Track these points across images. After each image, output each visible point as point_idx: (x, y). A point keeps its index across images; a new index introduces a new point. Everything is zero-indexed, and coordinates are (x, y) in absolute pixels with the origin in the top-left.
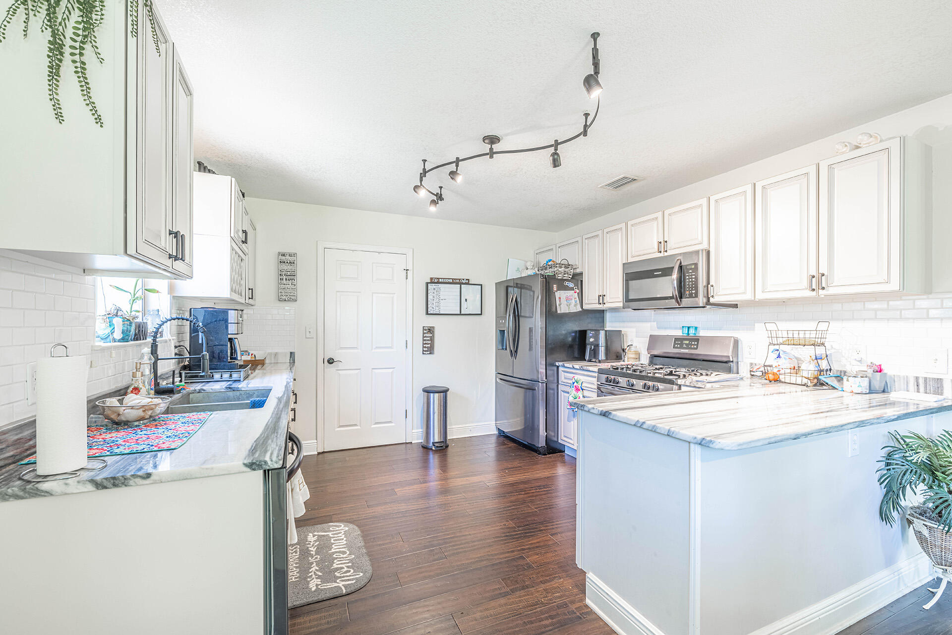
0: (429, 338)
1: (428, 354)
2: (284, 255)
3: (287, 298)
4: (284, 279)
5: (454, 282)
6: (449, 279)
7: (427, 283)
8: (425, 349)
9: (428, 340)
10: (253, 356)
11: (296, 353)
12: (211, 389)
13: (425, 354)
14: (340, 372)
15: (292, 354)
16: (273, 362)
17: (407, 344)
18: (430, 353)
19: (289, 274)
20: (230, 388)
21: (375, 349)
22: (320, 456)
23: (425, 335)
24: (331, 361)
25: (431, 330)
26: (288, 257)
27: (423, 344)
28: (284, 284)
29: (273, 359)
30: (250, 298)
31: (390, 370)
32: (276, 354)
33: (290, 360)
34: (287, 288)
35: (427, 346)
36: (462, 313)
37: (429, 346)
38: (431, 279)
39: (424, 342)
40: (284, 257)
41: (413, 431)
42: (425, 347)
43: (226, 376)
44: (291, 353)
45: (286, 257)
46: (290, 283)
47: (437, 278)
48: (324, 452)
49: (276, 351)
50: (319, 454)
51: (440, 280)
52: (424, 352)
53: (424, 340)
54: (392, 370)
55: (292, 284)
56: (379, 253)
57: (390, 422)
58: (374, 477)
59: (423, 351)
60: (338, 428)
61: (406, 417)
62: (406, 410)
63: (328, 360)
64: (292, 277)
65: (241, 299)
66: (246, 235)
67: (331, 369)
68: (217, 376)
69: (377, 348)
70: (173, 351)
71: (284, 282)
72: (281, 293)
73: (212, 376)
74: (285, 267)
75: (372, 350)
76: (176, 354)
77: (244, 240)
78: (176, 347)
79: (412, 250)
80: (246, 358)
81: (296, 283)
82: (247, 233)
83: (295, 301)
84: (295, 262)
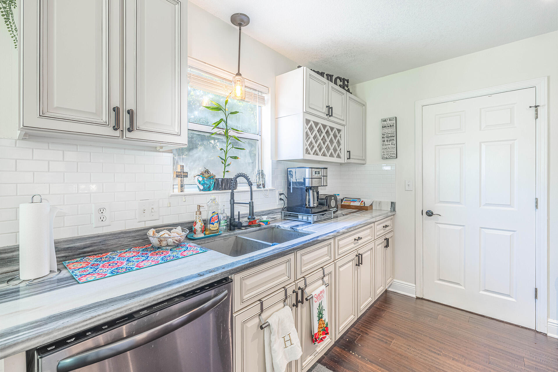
2: (385, 121)
3: (388, 156)
4: (386, 141)
10: (363, 203)
12: (283, 227)
14: (438, 225)
15: (393, 204)
16: (378, 209)
17: (537, 202)
19: (389, 136)
20: (292, 228)
21: (484, 206)
22: (419, 301)
24: (430, 214)
26: (388, 122)
28: (386, 145)
29: (378, 207)
30: (348, 159)
32: (380, 203)
33: (391, 209)
34: (388, 148)
40: (385, 122)
41: (550, 320)
43: (305, 218)
44: (392, 202)
45: (387, 122)
46: (390, 144)
48: (422, 299)
49: (380, 200)
50: (418, 298)
54: (511, 233)
55: (392, 144)
56: (490, 95)
57: (509, 296)
58: (453, 359)
60: (438, 280)
61: (536, 297)
62: (536, 289)
63: (427, 213)
64: (392, 138)
65: (335, 160)
66: (330, 110)
67: (430, 221)
68: (300, 217)
69: (487, 204)
70: (277, 197)
71: (386, 143)
72: (383, 152)
73: (298, 217)
74: (386, 130)
75: (480, 206)
76: (281, 199)
77: (330, 114)
78: (280, 194)
79: (546, 79)
80: (357, 204)
81: (395, 143)
82: (332, 108)
83: (397, 158)
84: (395, 125)
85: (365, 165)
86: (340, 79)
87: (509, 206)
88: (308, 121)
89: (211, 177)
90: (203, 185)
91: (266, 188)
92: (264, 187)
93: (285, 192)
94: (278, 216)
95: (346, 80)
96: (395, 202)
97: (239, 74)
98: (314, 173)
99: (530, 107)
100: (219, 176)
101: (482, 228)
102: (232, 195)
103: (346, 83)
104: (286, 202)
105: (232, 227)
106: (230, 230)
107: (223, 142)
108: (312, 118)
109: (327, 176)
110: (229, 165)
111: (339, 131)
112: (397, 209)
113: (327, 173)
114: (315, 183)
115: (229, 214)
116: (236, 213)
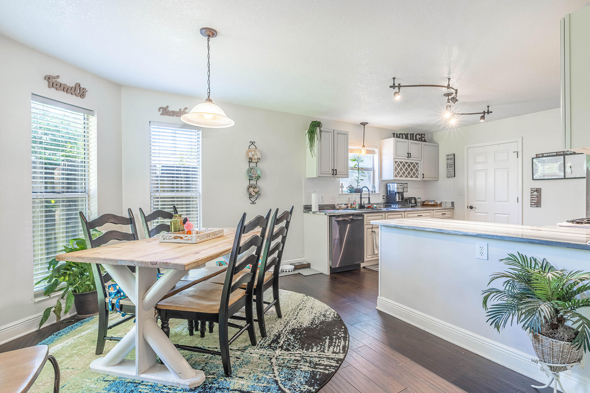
0: (536, 196)
1: (534, 207)
2: (448, 156)
3: (450, 176)
5: (557, 154)
6: (553, 153)
7: (533, 159)
8: (532, 204)
9: (535, 198)
10: (436, 202)
11: (455, 203)
13: (532, 207)
14: (476, 213)
16: (444, 205)
17: (518, 199)
18: (536, 207)
19: (451, 164)
23: (532, 194)
24: (471, 208)
25: (538, 191)
26: (450, 156)
27: (531, 200)
30: (423, 178)
31: (507, 215)
32: (446, 203)
33: (452, 205)
34: (450, 171)
35: (534, 201)
36: (566, 177)
37: (536, 201)
38: (537, 155)
39: (532, 199)
42: (533, 202)
44: (452, 202)
47: (542, 154)
49: (446, 201)
51: (545, 155)
52: (532, 206)
53: (531, 197)
54: (508, 215)
55: (452, 169)
56: (499, 144)
59: (531, 204)
63: (470, 207)
64: (452, 166)
65: (414, 179)
66: (409, 154)
67: (472, 212)
68: (392, 206)
69: (498, 201)
70: (382, 197)
71: (449, 168)
72: (447, 174)
73: (391, 206)
74: (449, 161)
75: (495, 202)
76: (383, 198)
77: (409, 156)
78: (383, 196)
79: (521, 138)
80: (433, 203)
81: (453, 168)
82: (410, 154)
83: (455, 177)
84: (453, 158)
85: (438, 181)
86: (419, 135)
87: (507, 202)
88: (396, 162)
89: (353, 188)
90: (350, 191)
91: (376, 193)
92: (375, 192)
93: (386, 195)
94: (382, 206)
95: (423, 134)
96: (454, 202)
97: (364, 146)
98: (399, 186)
99: (514, 152)
100: (355, 187)
101: (496, 214)
102: (361, 195)
103: (423, 136)
104: (386, 200)
105: (361, 208)
106: (360, 209)
107: (356, 173)
108: (399, 160)
109: (407, 187)
110: (359, 183)
111: (417, 164)
112: (455, 206)
113: (407, 186)
114: (400, 190)
115: (360, 203)
116: (363, 203)
